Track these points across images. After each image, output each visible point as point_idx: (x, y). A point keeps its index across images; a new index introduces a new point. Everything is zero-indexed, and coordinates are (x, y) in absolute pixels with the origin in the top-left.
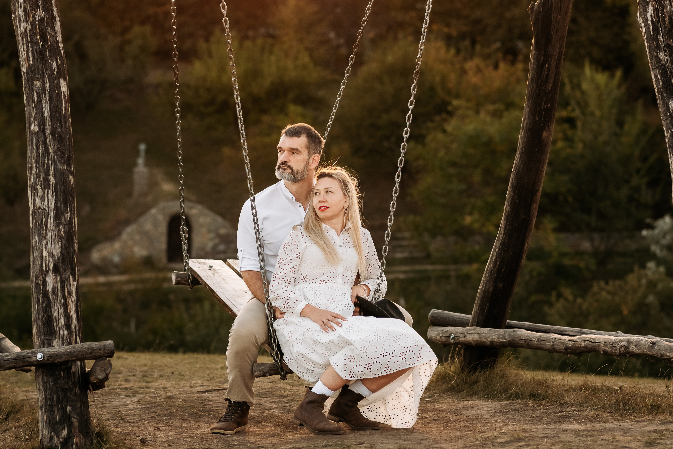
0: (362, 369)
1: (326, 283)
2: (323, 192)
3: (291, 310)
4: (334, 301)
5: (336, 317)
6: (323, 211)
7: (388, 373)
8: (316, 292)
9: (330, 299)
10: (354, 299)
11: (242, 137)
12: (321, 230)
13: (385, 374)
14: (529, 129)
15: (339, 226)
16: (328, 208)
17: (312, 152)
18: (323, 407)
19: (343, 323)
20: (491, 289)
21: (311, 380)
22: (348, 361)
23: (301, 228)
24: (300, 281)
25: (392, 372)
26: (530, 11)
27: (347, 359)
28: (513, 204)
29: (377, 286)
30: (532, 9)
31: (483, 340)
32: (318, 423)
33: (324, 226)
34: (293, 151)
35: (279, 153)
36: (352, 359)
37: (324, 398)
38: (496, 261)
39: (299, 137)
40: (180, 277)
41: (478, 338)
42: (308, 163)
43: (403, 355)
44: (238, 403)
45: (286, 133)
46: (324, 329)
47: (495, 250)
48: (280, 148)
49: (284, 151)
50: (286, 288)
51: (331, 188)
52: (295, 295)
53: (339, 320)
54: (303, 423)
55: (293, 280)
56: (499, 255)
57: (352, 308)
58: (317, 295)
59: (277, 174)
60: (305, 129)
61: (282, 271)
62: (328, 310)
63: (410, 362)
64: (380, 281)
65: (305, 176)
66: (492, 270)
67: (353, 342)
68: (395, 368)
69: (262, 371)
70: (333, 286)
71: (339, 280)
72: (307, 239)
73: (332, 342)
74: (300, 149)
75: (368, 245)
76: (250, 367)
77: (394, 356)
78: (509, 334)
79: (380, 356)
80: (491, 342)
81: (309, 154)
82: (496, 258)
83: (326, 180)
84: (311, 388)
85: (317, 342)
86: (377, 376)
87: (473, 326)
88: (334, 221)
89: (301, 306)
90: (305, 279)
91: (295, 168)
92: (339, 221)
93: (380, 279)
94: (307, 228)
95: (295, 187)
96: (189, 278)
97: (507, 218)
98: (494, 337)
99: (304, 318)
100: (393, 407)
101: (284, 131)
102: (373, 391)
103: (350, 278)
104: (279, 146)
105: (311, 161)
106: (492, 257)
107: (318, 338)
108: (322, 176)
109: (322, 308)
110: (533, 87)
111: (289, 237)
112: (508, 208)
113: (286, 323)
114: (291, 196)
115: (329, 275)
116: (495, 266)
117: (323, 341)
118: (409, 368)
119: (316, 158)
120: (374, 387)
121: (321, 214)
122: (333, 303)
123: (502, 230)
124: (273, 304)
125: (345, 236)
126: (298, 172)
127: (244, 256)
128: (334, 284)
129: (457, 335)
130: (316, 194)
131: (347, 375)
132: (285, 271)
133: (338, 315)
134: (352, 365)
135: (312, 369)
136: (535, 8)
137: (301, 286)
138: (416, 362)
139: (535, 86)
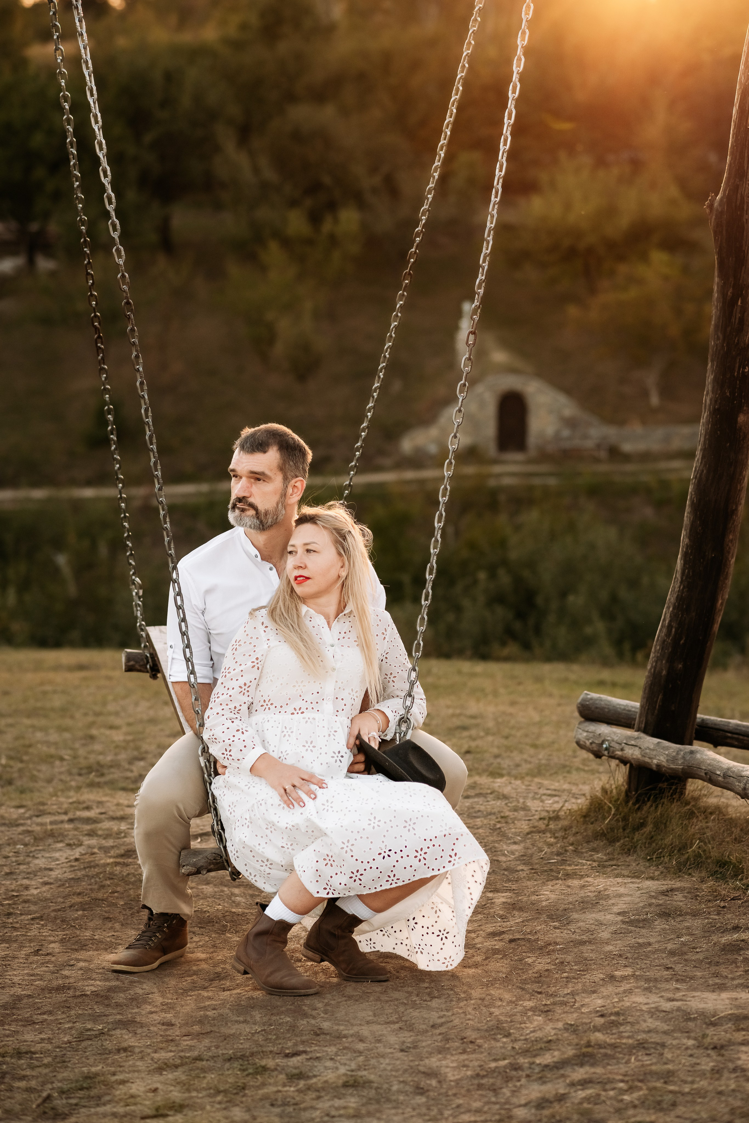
0: (344, 879)
1: (302, 713)
2: (300, 551)
3: (235, 764)
4: (314, 747)
5: (308, 779)
6: (299, 583)
7: (394, 885)
8: (284, 729)
9: (307, 742)
10: (352, 741)
11: (152, 456)
12: (298, 616)
13: (388, 887)
14: (715, 410)
15: (332, 609)
16: (308, 578)
17: (289, 474)
18: (285, 942)
19: (319, 792)
20: (664, 672)
21: (268, 889)
22: (322, 865)
23: (264, 612)
24: (259, 708)
25: (400, 884)
26: (708, 211)
27: (321, 860)
28: (693, 534)
29: (402, 712)
30: (711, 206)
31: (647, 760)
32: (272, 973)
33: (304, 609)
34: (257, 477)
35: (233, 479)
36: (329, 860)
37: (285, 926)
38: (670, 626)
39: (265, 452)
40: (134, 660)
41: (639, 756)
42: (284, 495)
43: (421, 855)
44: (163, 915)
45: (243, 447)
46: (285, 802)
47: (668, 608)
48: (233, 470)
49: (241, 478)
50: (228, 723)
51: (314, 543)
52: (243, 737)
53: (313, 787)
54: (248, 970)
55: (245, 708)
56: (674, 616)
57: (348, 758)
58: (285, 735)
59: (232, 517)
60: (274, 434)
61: (225, 691)
62: (299, 765)
63: (435, 865)
64: (408, 703)
65: (281, 517)
66: (664, 641)
67: (328, 832)
68: (405, 877)
69: (194, 865)
70: (314, 719)
71: (328, 707)
72: (271, 634)
73: (296, 828)
74: (267, 472)
75: (386, 640)
76: (175, 858)
77: (405, 856)
78: (683, 758)
79: (377, 857)
80: (658, 766)
81: (286, 479)
82: (670, 621)
83: (307, 527)
84: (264, 907)
85: (272, 826)
86: (373, 891)
87: (637, 731)
88: (322, 600)
89: (252, 756)
90: (267, 705)
91: (261, 507)
92: (331, 601)
93: (409, 699)
94: (272, 613)
95: (262, 538)
96: (148, 662)
97: (685, 555)
98: (662, 758)
99: (256, 779)
100: (425, 930)
101: (238, 442)
102: (379, 910)
103: (348, 701)
104: (231, 467)
105: (290, 490)
106: (664, 620)
107: (274, 819)
108: (303, 520)
109: (290, 761)
110: (718, 338)
111: (242, 629)
112: (687, 541)
113: (228, 786)
114: (255, 552)
115: (309, 698)
116: (668, 634)
117: (283, 824)
118: (433, 877)
119: (298, 484)
120: (377, 904)
121: (298, 589)
122: (312, 751)
123: (679, 576)
124: (210, 751)
125: (340, 626)
126: (266, 513)
127: (175, 656)
128: (317, 715)
129: (613, 744)
130: (291, 552)
131: (321, 890)
132: (231, 692)
133: (312, 776)
134: (329, 871)
135: (268, 871)
136: (716, 204)
137: (258, 718)
138: (446, 864)
139: (721, 336)
